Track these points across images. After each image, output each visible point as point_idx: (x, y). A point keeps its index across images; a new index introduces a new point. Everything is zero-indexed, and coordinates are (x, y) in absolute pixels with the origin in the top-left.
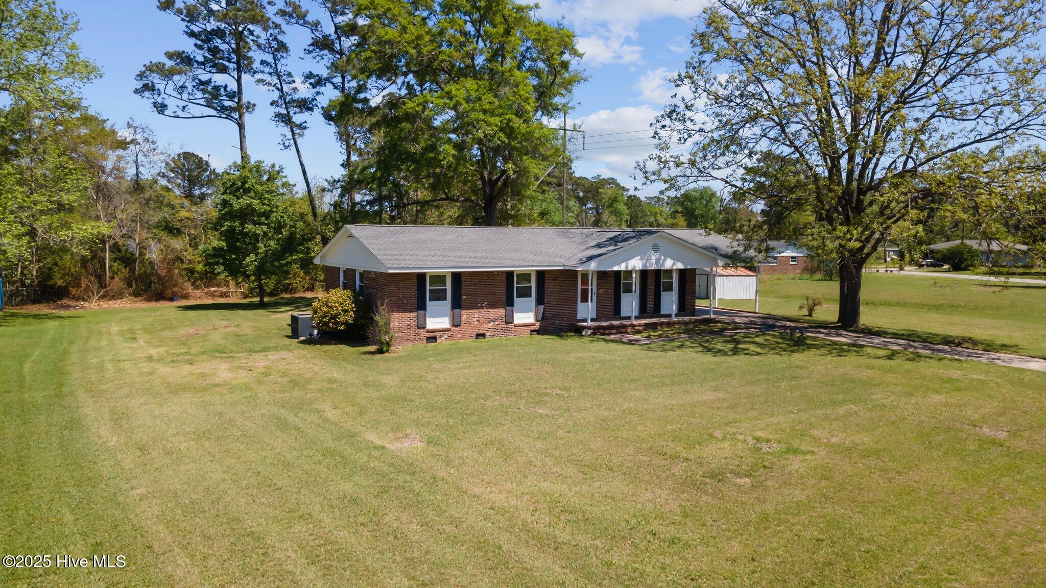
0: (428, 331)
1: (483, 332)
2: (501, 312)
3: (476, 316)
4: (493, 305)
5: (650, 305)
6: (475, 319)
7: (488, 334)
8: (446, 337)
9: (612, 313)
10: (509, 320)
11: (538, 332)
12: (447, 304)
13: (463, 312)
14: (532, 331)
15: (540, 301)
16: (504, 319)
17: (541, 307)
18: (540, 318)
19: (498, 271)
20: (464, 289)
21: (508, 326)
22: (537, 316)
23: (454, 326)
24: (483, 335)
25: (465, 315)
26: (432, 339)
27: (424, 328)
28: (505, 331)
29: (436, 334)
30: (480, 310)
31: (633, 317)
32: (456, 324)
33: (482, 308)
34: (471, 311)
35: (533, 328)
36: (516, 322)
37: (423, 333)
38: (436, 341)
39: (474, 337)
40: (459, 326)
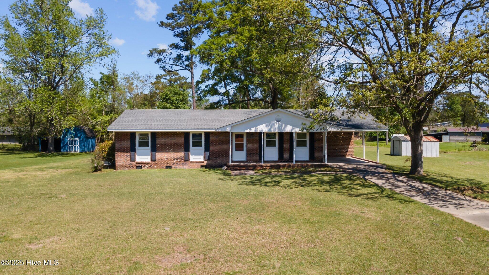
0: (137, 163)
1: (170, 165)
2: (182, 154)
3: (166, 156)
4: (176, 150)
5: (286, 154)
6: (165, 158)
7: (174, 166)
8: (148, 166)
9: (258, 158)
10: (187, 159)
11: (206, 167)
12: (148, 149)
13: (157, 153)
14: (201, 166)
15: (207, 149)
16: (183, 159)
17: (208, 153)
18: (207, 159)
19: (179, 132)
20: (158, 141)
21: (186, 162)
22: (205, 158)
23: (152, 161)
24: (170, 167)
25: (159, 155)
26: (140, 167)
27: (135, 161)
28: (184, 165)
29: (142, 164)
30: (168, 153)
32: (154, 160)
33: (169, 152)
34: (162, 153)
35: (202, 164)
36: (191, 160)
37: (134, 164)
38: (142, 169)
39: (165, 167)
40: (156, 161)
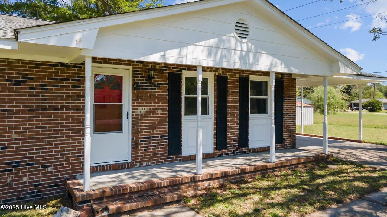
5: (233, 133)
9: (165, 150)
31: (200, 157)
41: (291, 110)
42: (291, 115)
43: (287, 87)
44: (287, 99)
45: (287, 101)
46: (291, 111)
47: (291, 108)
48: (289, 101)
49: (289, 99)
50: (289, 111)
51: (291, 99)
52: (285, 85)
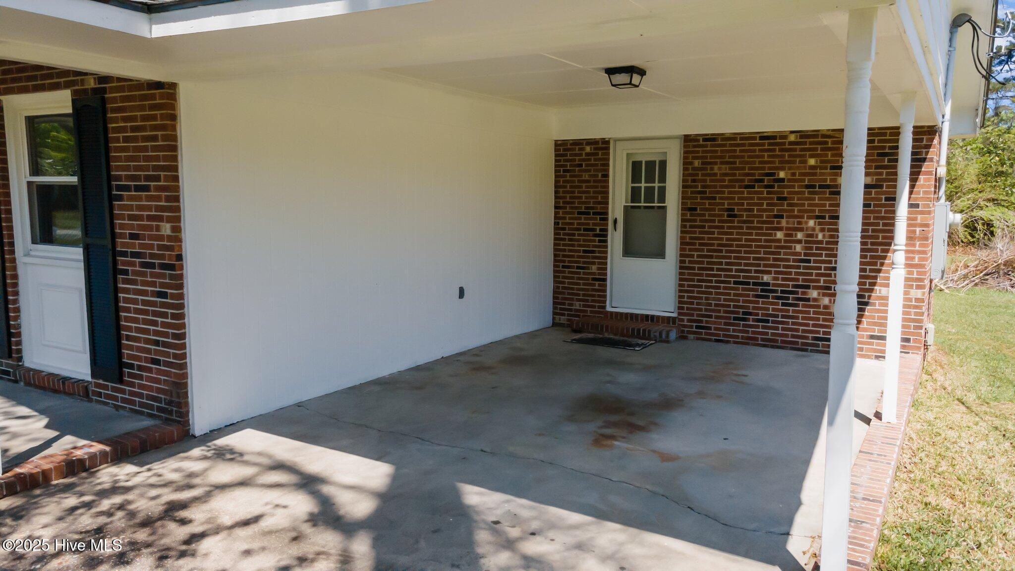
41: (151, 238)
42: (151, 266)
43: (123, 129)
44: (127, 188)
45: (131, 198)
46: (151, 247)
47: (150, 228)
48: (139, 198)
49: (138, 188)
50: (142, 246)
51: (146, 188)
52: (116, 120)
